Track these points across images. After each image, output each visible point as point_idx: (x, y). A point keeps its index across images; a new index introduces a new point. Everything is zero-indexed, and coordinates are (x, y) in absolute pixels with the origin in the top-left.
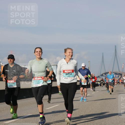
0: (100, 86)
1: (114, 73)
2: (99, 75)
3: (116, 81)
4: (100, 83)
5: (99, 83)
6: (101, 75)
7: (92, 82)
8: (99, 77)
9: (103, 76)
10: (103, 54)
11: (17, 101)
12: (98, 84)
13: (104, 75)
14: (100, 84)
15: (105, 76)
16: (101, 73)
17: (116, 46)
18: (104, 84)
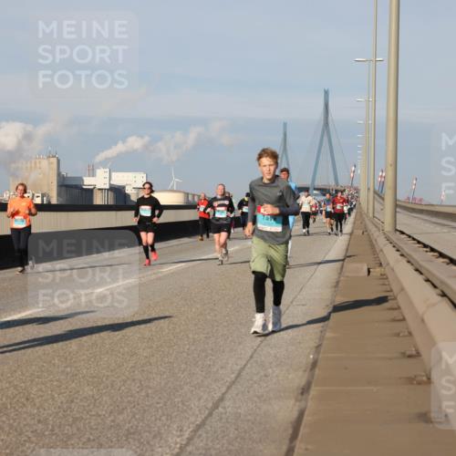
1: (317, 189)
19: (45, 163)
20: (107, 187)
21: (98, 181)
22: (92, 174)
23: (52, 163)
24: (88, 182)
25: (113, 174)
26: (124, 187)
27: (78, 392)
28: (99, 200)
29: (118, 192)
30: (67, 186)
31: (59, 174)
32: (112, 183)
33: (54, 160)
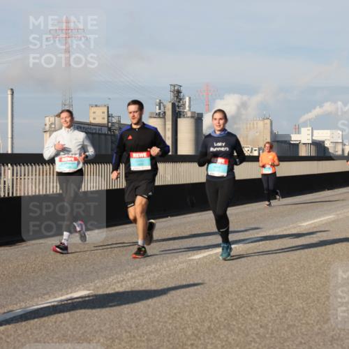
19: (261, 124)
20: (310, 142)
21: (303, 137)
22: (298, 131)
23: (266, 124)
24: (295, 138)
25: (315, 132)
26: (323, 142)
27: (291, 305)
28: (303, 152)
29: (319, 145)
30: (278, 141)
31: (272, 132)
32: (314, 138)
33: (268, 121)
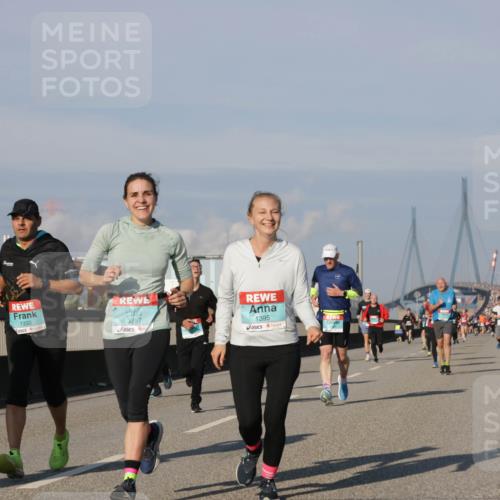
0: (403, 340)
1: (457, 288)
2: (399, 295)
3: (463, 320)
4: (401, 327)
5: (398, 327)
6: (405, 298)
7: (367, 325)
8: (397, 303)
9: (414, 299)
10: (414, 210)
11: (69, 400)
12: (393, 332)
13: (417, 295)
14: (401, 332)
15: (423, 298)
16: (404, 288)
17: (464, 181)
18: (416, 334)
